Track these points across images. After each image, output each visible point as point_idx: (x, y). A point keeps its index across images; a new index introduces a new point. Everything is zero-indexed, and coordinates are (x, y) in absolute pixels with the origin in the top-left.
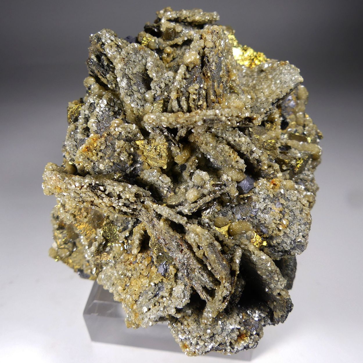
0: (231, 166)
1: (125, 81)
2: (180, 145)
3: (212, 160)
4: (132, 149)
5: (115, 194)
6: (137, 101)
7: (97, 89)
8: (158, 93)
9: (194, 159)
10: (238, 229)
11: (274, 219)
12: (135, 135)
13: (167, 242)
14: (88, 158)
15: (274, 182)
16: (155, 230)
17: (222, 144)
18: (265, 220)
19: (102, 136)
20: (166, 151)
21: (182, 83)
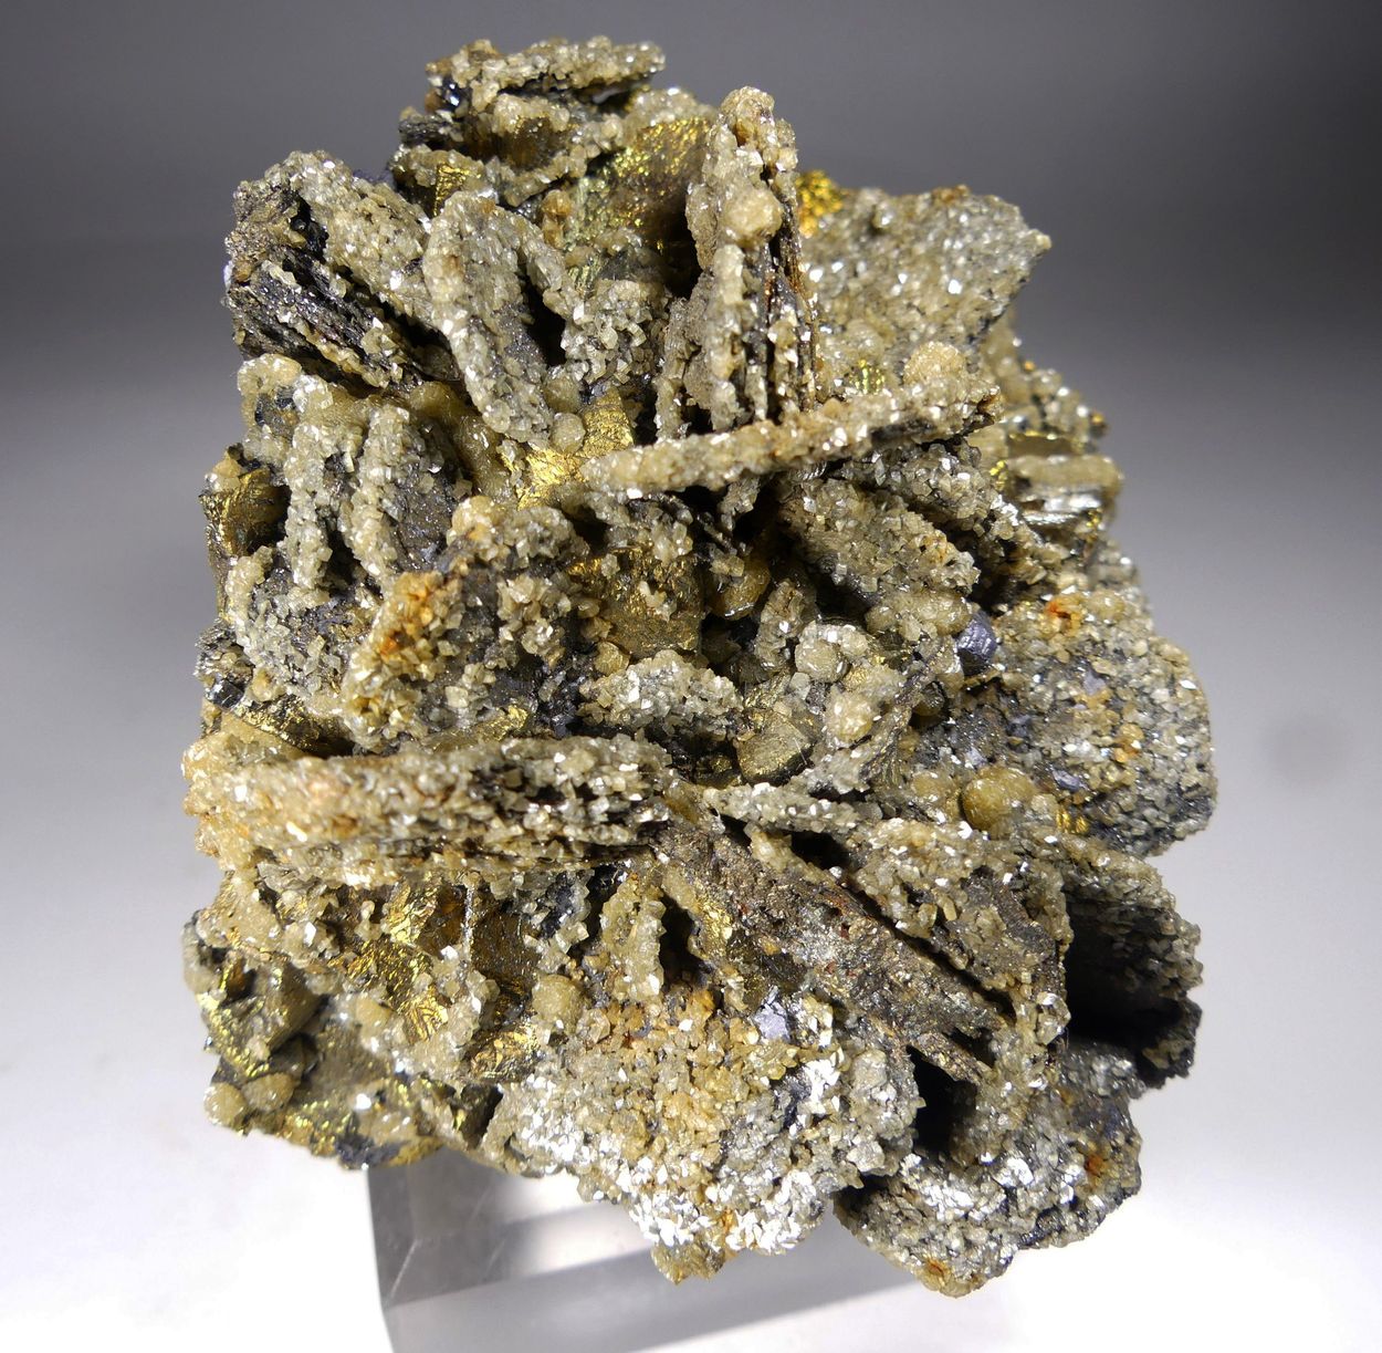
0: (922, 584)
1: (479, 343)
4: (565, 603)
7: (325, 398)
8: (594, 370)
9: (788, 592)
10: (999, 801)
11: (1095, 733)
12: (563, 548)
14: (404, 678)
15: (1061, 609)
16: (725, 883)
17: (894, 512)
19: (450, 577)
20: (689, 583)
21: (745, 312)
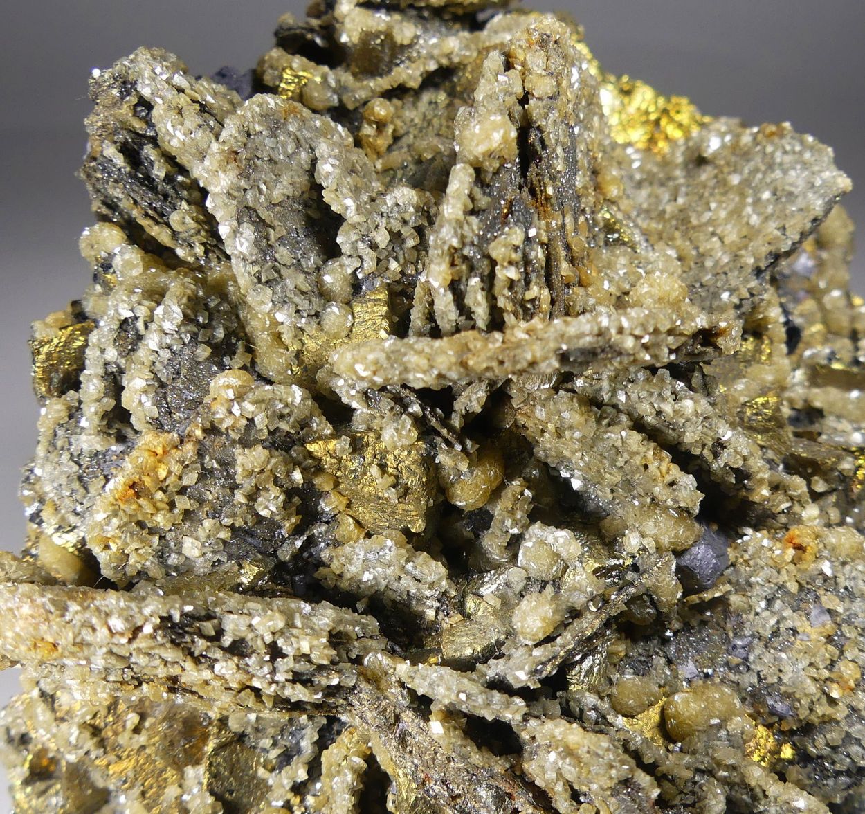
0: (649, 500)
1: (248, 232)
2: (469, 443)
3: (576, 484)
4: (297, 476)
5: (259, 642)
6: (297, 300)
7: (135, 266)
8: (366, 265)
9: (519, 490)
10: (697, 716)
11: (811, 664)
12: (304, 424)
13: (457, 791)
14: (141, 524)
15: (797, 541)
16: (411, 752)
17: (616, 429)
18: (780, 671)
19: (186, 440)
20: (418, 470)
21: (466, 227)
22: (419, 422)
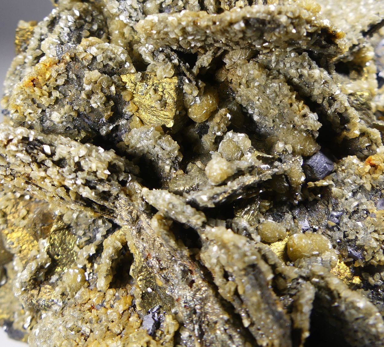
0: (292, 126)
2: (200, 82)
3: (256, 118)
4: (113, 88)
5: (72, 161)
6: (131, 11)
9: (224, 113)
10: (305, 247)
11: (375, 231)
12: (121, 64)
13: (164, 265)
15: (373, 162)
16: (143, 239)
17: (277, 81)
18: (357, 233)
19: (61, 61)
22: (176, 68)
